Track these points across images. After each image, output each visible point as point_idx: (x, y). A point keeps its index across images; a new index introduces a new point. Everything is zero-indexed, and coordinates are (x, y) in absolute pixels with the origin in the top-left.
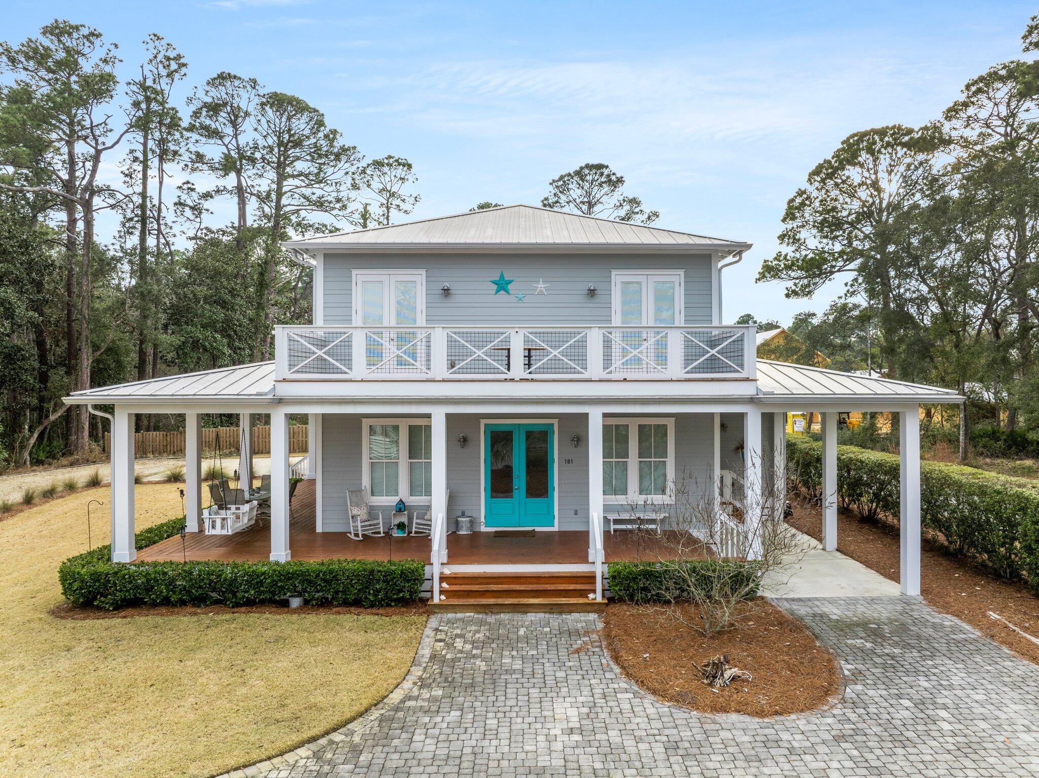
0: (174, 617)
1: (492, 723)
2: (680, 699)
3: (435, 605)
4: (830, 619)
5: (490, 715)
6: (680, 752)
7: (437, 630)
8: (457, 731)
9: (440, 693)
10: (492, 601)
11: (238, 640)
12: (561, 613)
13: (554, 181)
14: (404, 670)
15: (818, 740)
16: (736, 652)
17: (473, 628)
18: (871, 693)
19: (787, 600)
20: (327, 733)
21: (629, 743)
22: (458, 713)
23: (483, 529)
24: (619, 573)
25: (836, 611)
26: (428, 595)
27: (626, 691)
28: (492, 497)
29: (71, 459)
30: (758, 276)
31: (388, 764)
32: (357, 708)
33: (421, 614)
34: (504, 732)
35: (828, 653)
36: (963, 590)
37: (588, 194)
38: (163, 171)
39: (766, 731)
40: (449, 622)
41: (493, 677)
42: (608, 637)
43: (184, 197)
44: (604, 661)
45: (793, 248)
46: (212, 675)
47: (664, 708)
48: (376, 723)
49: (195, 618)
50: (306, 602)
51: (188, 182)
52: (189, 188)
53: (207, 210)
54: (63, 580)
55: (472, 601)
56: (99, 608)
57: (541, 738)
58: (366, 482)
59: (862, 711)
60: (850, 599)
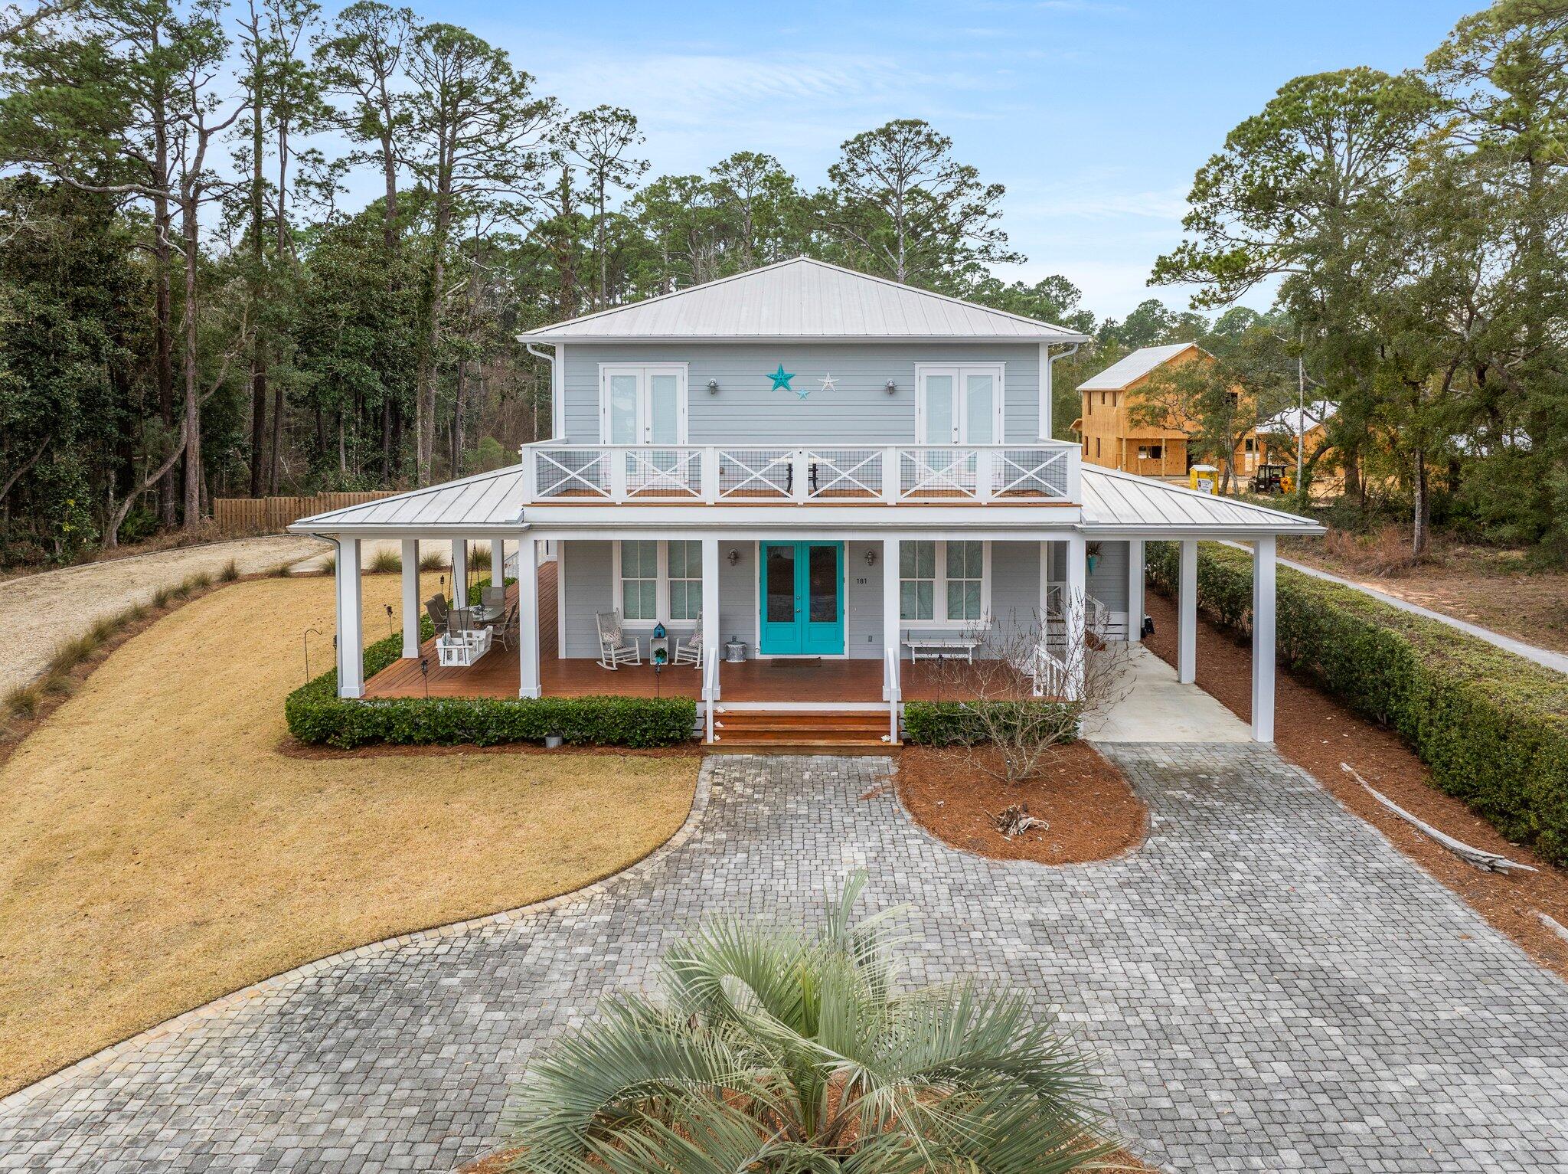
0: (420, 757)
1: (779, 864)
2: (974, 846)
3: (710, 746)
4: (1156, 768)
5: (776, 857)
6: (964, 893)
7: (713, 773)
8: (745, 871)
9: (724, 836)
10: (773, 742)
11: (501, 782)
12: (850, 756)
13: (847, 143)
14: (684, 814)
15: (1103, 886)
16: (1036, 801)
17: (753, 771)
18: (1173, 844)
19: (1112, 744)
20: (617, 872)
21: (915, 884)
22: (745, 855)
23: (758, 656)
24: (917, 715)
25: (1166, 759)
26: (700, 734)
27: (916, 837)
28: (769, 620)
29: (178, 536)
30: (1151, 277)
31: (681, 899)
32: (642, 850)
33: (694, 756)
34: (791, 872)
35: (1141, 803)
36: (1325, 737)
37: (898, 159)
38: (286, 147)
39: (1053, 877)
40: (725, 764)
41: (778, 823)
42: (902, 782)
43: (308, 171)
44: (895, 808)
45: (1206, 236)
46: (485, 818)
47: (954, 854)
48: (663, 864)
49: (444, 759)
50: (565, 742)
51: (313, 151)
52: (316, 160)
53: (340, 188)
54: (291, 716)
55: (751, 742)
56: (333, 747)
57: (828, 879)
58: (617, 603)
59: (1157, 861)
60: (1188, 745)
